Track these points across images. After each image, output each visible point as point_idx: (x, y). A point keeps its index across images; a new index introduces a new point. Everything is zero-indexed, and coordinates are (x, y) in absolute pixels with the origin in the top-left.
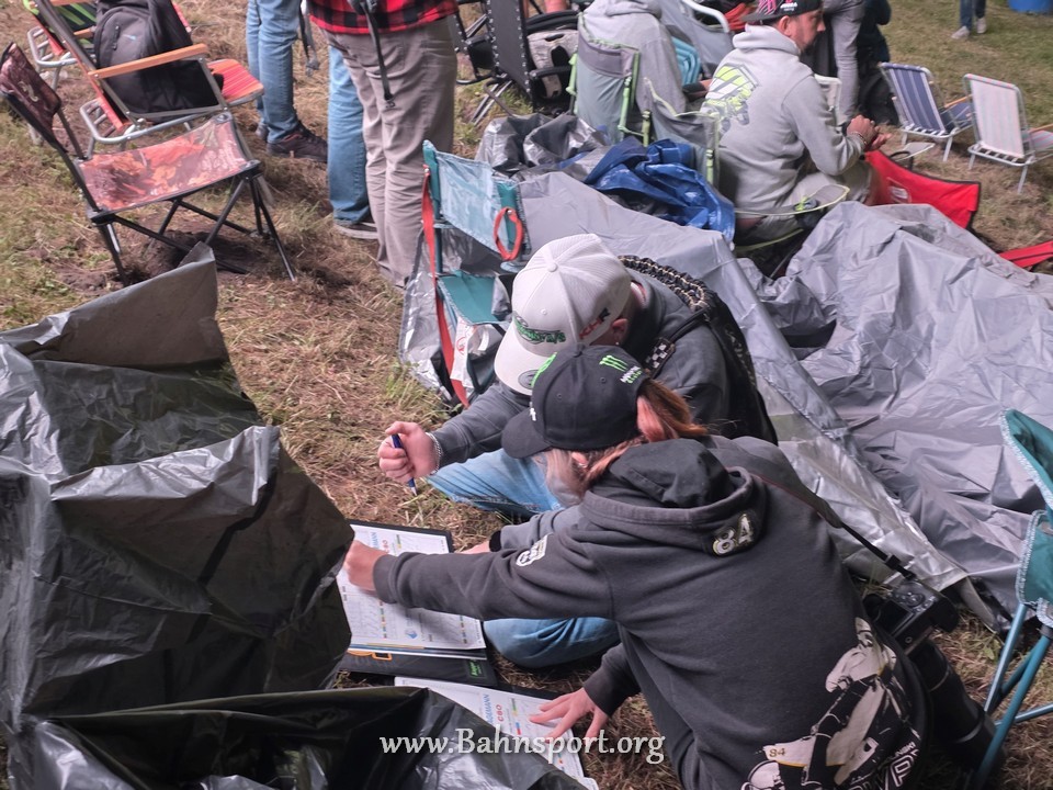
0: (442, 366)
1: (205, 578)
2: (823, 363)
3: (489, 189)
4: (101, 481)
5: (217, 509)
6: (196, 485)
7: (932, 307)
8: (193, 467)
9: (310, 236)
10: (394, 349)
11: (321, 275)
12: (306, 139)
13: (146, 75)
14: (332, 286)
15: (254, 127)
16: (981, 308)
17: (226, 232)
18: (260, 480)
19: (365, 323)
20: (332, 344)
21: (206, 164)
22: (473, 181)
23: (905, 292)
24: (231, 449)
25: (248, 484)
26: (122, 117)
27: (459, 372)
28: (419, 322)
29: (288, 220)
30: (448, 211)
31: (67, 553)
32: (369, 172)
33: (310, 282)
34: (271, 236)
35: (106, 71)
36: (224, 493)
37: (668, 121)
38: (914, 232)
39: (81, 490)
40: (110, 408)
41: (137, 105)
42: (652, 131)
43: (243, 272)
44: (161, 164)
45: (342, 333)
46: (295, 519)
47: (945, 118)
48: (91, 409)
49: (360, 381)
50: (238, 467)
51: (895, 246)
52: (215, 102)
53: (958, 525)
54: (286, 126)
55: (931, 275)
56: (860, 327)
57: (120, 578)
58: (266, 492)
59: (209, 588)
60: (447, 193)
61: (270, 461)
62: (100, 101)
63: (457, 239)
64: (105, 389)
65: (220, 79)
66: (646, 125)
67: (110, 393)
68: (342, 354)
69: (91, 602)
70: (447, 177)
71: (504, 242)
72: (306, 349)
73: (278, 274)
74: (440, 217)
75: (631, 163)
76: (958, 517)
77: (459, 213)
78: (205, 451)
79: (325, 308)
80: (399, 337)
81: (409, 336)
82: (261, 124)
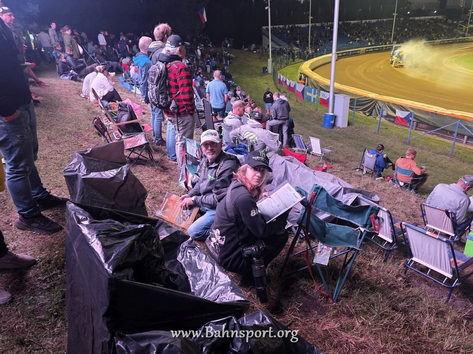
0: (186, 184)
1: (114, 198)
2: (269, 187)
3: (195, 145)
4: (93, 175)
5: (116, 181)
6: (112, 176)
7: (292, 175)
8: (111, 173)
9: (162, 160)
10: (176, 181)
11: (162, 167)
12: (163, 142)
13: (126, 125)
14: (164, 169)
15: (153, 140)
16: (301, 175)
17: (141, 157)
18: (125, 175)
19: (171, 176)
20: (163, 179)
21: (138, 143)
22: (193, 144)
23: (286, 172)
24: (119, 169)
25: (122, 176)
26: (122, 134)
27: (189, 185)
28: (182, 176)
29: (156, 157)
30: (188, 151)
31: (85, 189)
32: (176, 146)
33: (160, 168)
34: (152, 159)
35: (119, 124)
36: (117, 178)
37: (241, 141)
38: (289, 161)
39: (88, 176)
40: (99, 167)
41: (125, 132)
42: (238, 142)
43: (145, 165)
44: (129, 143)
45: (165, 177)
46: (133, 186)
47: (306, 147)
48: (94, 167)
49: (168, 186)
50: (121, 173)
51: (284, 163)
52: (142, 131)
53: (293, 217)
54: (159, 139)
55: (291, 169)
56: (276, 179)
57: (96, 195)
58: (126, 177)
59: (115, 200)
60: (188, 147)
61: (127, 171)
62: (118, 132)
63: (191, 158)
64: (98, 164)
65: (143, 127)
66: (237, 141)
67: (99, 164)
68: (164, 181)
69: (90, 200)
70: (188, 143)
71: (198, 156)
72: (156, 179)
73: (152, 166)
74: (186, 152)
75: (233, 148)
76: (294, 216)
77: (190, 151)
78: (114, 170)
79: (162, 173)
80: (178, 179)
81: (180, 178)
82: (154, 139)
